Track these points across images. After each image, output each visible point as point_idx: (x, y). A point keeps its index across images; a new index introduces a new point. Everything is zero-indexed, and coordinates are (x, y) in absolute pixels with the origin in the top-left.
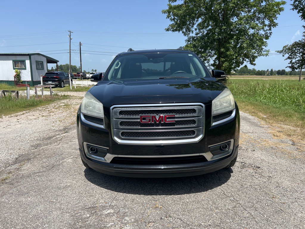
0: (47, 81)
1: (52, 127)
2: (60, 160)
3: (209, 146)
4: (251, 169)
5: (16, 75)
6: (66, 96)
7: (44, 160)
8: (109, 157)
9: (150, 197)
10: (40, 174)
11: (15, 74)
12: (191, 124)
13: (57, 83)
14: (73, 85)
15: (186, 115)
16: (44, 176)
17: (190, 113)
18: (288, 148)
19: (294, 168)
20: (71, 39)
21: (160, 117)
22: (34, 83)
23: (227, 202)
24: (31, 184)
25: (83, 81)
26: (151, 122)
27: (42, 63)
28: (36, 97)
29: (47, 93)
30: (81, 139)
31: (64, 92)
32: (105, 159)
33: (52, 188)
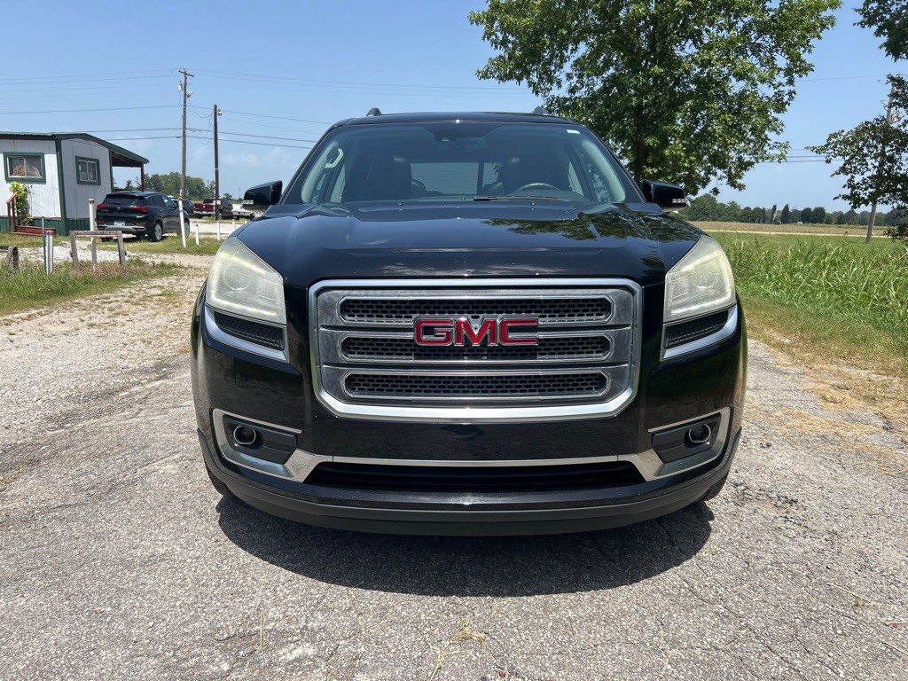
0: (111, 220)
1: (119, 361)
2: (136, 465)
3: (650, 431)
4: (770, 506)
5: (12, 200)
6: (169, 267)
7: (84, 466)
8: (302, 464)
9: (442, 601)
10: (66, 513)
11: (10, 195)
12: (592, 352)
13: (140, 227)
14: (191, 235)
15: (576, 320)
16: (78, 519)
17: (588, 315)
18: (875, 441)
19: (904, 503)
20: (186, 96)
21: (485, 325)
22: (68, 226)
23: (704, 622)
24: (33, 548)
25: (221, 225)
26: (454, 341)
27: (96, 164)
28: (73, 266)
29: (108, 255)
30: (206, 400)
31: (162, 256)
32: (285, 468)
33: (104, 565)
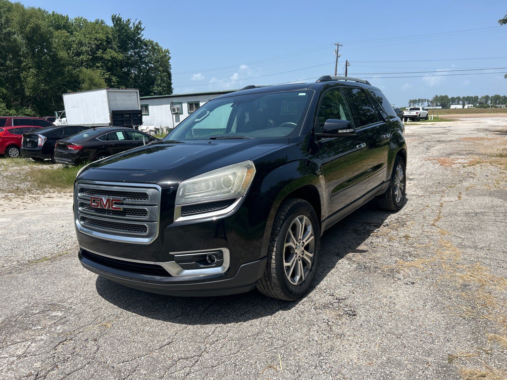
3: (170, 253)
12: (142, 216)
15: (136, 201)
17: (140, 199)
20: (338, 57)
26: (100, 206)
